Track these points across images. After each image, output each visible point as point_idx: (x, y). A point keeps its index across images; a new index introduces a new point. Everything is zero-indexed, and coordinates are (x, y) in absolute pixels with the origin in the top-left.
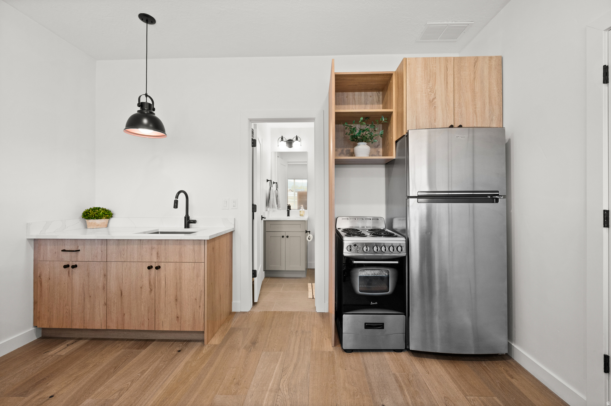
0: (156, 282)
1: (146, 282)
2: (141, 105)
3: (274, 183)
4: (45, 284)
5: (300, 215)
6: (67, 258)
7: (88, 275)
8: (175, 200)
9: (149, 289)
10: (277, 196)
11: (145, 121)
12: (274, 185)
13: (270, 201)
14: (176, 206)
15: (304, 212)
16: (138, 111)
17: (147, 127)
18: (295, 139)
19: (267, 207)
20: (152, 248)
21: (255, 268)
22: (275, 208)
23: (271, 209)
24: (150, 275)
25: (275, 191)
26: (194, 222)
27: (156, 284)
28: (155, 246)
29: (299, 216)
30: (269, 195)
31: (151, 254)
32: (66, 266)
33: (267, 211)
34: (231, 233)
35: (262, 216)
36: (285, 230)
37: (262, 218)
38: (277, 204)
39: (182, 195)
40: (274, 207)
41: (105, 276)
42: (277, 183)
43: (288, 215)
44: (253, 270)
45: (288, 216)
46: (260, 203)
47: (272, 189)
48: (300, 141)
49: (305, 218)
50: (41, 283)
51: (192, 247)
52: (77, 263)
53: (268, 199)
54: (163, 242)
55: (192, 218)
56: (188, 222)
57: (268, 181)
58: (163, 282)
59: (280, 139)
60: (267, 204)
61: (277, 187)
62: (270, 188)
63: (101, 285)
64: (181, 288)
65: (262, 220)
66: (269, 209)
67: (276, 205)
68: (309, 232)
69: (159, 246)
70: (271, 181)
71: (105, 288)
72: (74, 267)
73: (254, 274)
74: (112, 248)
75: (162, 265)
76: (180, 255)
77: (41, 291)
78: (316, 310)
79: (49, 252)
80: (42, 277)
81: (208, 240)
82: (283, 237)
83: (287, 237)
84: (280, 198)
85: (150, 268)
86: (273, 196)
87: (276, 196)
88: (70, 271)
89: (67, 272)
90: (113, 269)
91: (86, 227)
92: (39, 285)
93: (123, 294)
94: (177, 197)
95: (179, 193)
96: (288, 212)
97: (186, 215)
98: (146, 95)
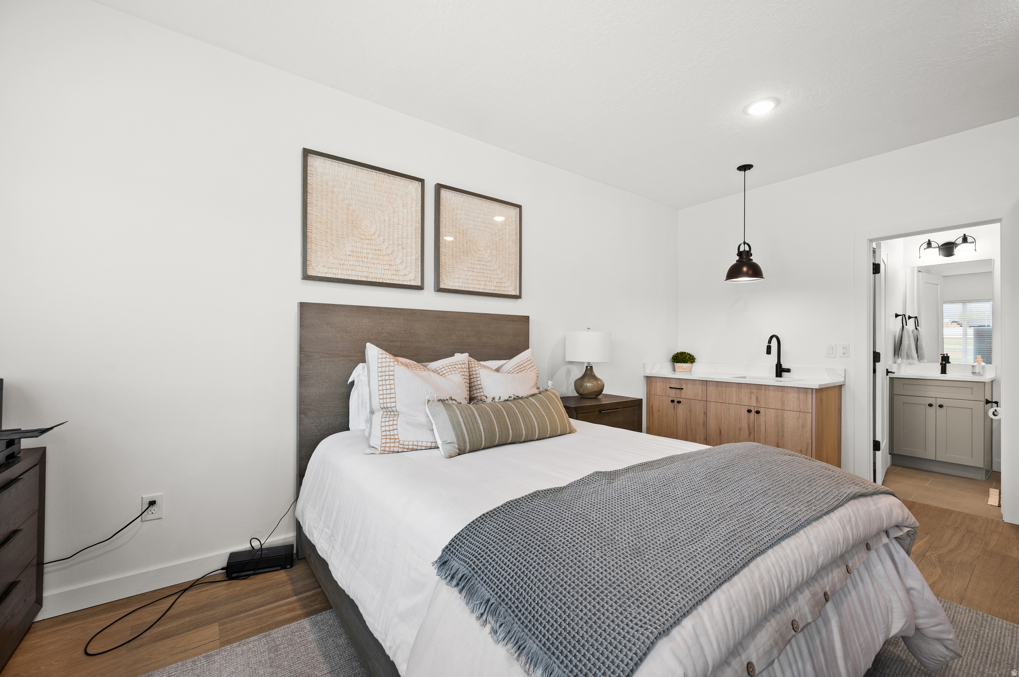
0: (756, 426)
1: (744, 424)
2: (740, 254)
3: (910, 318)
4: (656, 414)
5: (973, 373)
6: (673, 394)
7: (690, 412)
8: (768, 346)
9: (748, 432)
10: (917, 340)
11: (745, 269)
12: (911, 323)
13: (902, 347)
14: (769, 351)
15: (983, 367)
16: (737, 261)
17: (747, 275)
18: (960, 240)
19: (896, 356)
20: (751, 393)
21: (878, 438)
22: (912, 358)
23: (905, 361)
24: (749, 418)
25: (913, 331)
26: (788, 371)
27: (755, 428)
28: (755, 391)
29: (971, 375)
30: (900, 339)
31: (751, 398)
32: (673, 401)
33: (895, 363)
34: (840, 387)
35: (887, 370)
36: (934, 395)
37: (888, 372)
38: (917, 353)
39: (774, 339)
40: (910, 357)
41: (705, 413)
42: (916, 317)
43: (944, 371)
44: (874, 441)
45: (942, 373)
46: (885, 350)
47: (907, 330)
48: (973, 242)
49: (988, 377)
50: (653, 413)
51: (796, 395)
52: (681, 400)
53: (899, 345)
54: (763, 387)
55: (784, 366)
56: (780, 371)
57: (897, 316)
58: (763, 428)
59: (925, 245)
60: (897, 353)
61: (917, 324)
62: (903, 326)
63: (701, 421)
64: (783, 436)
65: (887, 375)
66: (899, 361)
67: (915, 355)
68: (996, 403)
69: (759, 391)
70: (905, 315)
71: (705, 424)
72: (679, 402)
73: (876, 446)
74: (712, 389)
75: (762, 410)
76: (783, 403)
77: (653, 419)
78: (1002, 518)
79: (658, 387)
80: (653, 408)
81: (816, 389)
82: (930, 405)
83: (941, 406)
84: (924, 343)
85: (749, 411)
86: (909, 340)
87: (914, 339)
88: (675, 406)
89: (673, 406)
90: (712, 408)
91: (674, 370)
92: (651, 414)
93: (722, 433)
94: (770, 342)
95: (771, 337)
96: (942, 367)
97: (777, 363)
98: (745, 243)
